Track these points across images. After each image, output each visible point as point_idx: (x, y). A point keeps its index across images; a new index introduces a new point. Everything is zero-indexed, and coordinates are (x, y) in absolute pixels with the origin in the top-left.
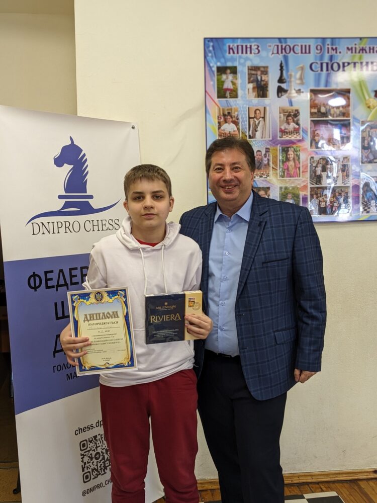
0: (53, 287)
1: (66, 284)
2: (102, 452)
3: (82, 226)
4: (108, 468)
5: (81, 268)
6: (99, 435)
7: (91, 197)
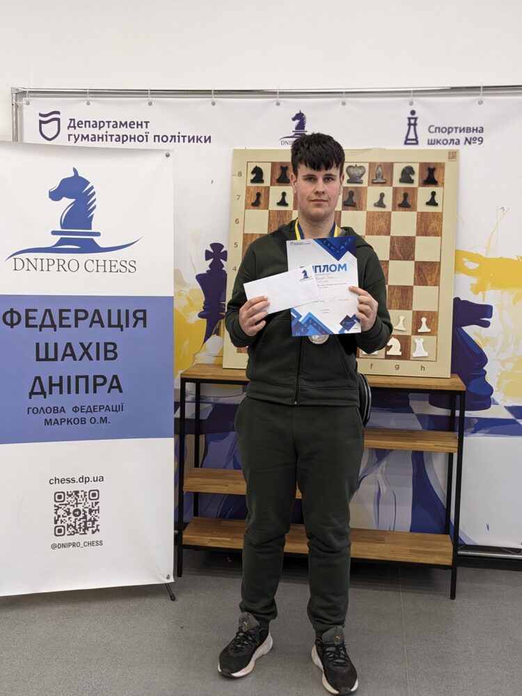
0: (36, 326)
1: (53, 326)
2: (83, 510)
3: (82, 266)
4: (90, 529)
5: (76, 310)
6: (82, 491)
7: (98, 234)
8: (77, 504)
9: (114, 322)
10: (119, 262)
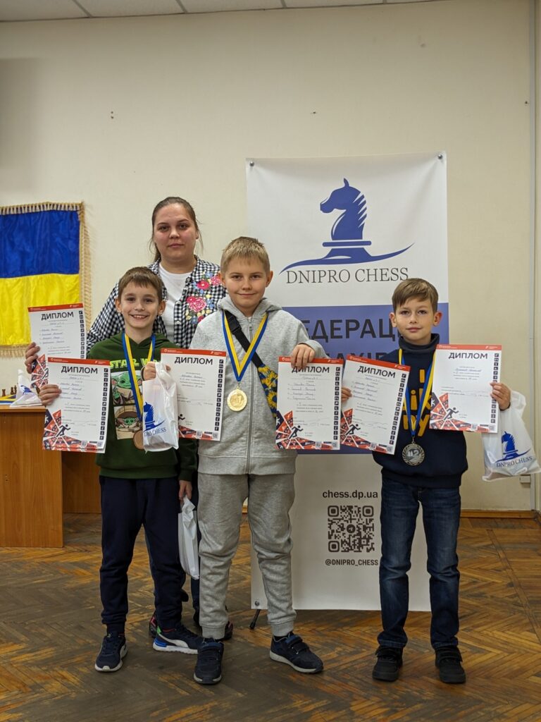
3: (353, 276)
4: (365, 547)
5: (347, 321)
6: (356, 506)
7: (369, 243)
8: (351, 519)
9: (386, 331)
10: (390, 270)
